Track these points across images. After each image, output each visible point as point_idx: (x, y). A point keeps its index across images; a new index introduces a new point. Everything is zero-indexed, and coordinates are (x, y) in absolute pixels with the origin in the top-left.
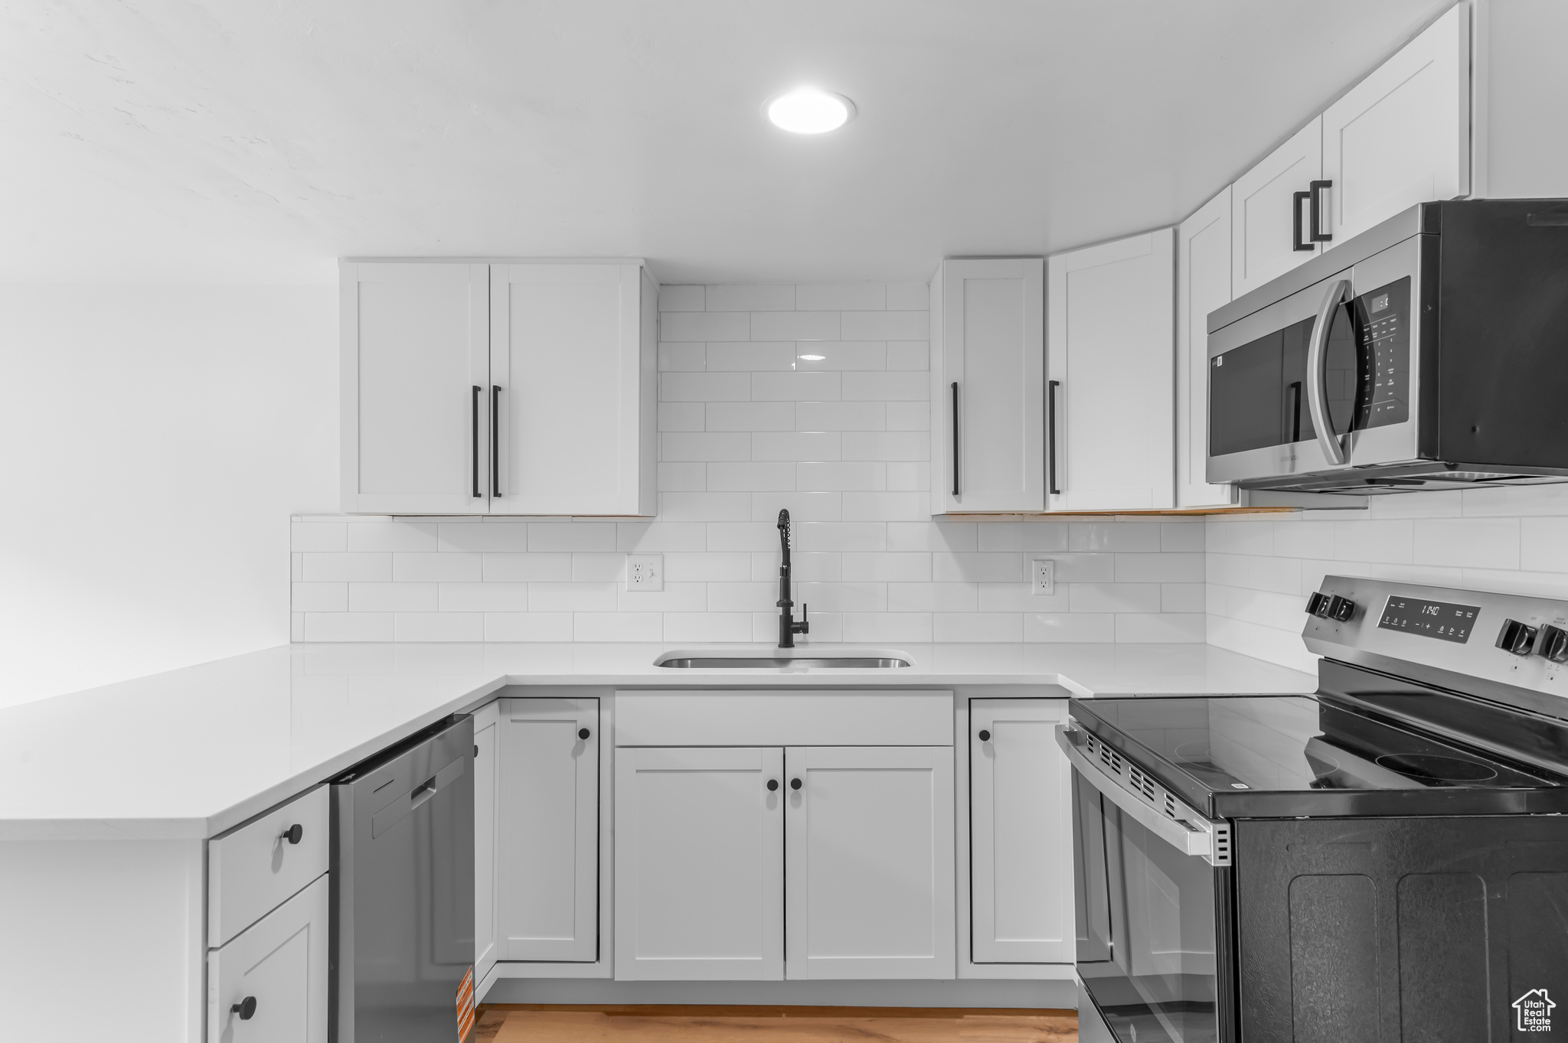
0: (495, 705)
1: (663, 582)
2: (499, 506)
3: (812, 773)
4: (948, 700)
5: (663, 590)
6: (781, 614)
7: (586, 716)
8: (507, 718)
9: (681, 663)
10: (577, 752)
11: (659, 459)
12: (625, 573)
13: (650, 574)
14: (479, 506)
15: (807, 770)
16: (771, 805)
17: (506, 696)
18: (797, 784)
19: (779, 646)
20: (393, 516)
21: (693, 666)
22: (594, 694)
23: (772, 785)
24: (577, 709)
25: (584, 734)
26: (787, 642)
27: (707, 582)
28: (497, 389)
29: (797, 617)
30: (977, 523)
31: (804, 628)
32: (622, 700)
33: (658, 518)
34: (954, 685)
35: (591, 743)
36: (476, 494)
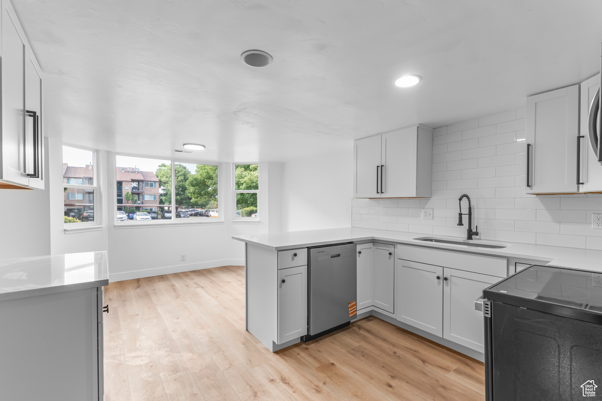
0: (372, 244)
1: (433, 217)
2: (383, 196)
3: (452, 277)
4: (505, 262)
5: (433, 219)
6: (468, 229)
7: (391, 249)
8: (375, 247)
9: (431, 240)
10: (390, 258)
11: (432, 181)
12: (422, 214)
13: (429, 214)
14: (379, 196)
15: (451, 276)
16: (439, 284)
17: (374, 241)
18: (446, 279)
19: (467, 239)
20: (370, 198)
21: (435, 242)
22: (393, 244)
23: (438, 278)
24: (389, 247)
25: (390, 254)
26: (470, 237)
27: (447, 217)
28: (382, 166)
29: (474, 230)
30: (560, 198)
31: (477, 234)
32: (399, 246)
33: (432, 198)
34: (509, 257)
35: (392, 257)
36: (378, 193)
